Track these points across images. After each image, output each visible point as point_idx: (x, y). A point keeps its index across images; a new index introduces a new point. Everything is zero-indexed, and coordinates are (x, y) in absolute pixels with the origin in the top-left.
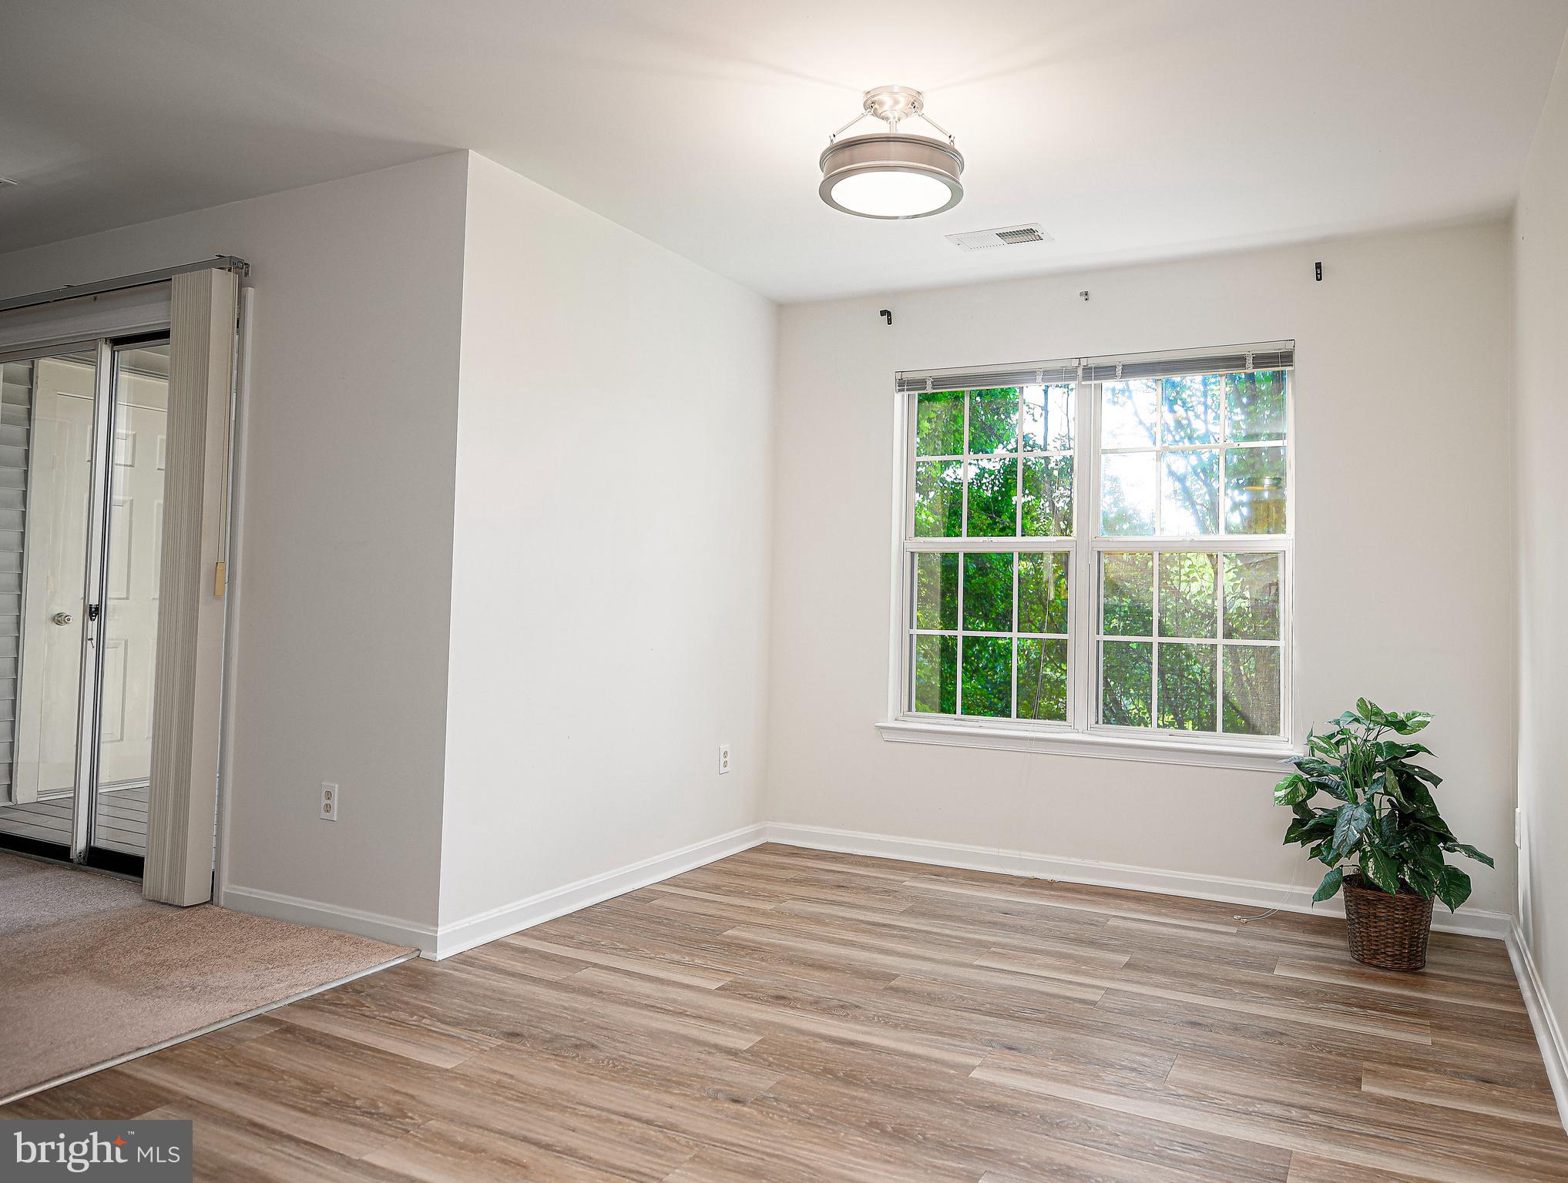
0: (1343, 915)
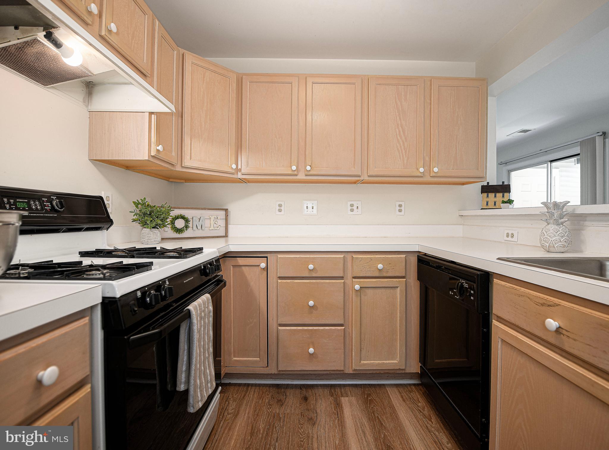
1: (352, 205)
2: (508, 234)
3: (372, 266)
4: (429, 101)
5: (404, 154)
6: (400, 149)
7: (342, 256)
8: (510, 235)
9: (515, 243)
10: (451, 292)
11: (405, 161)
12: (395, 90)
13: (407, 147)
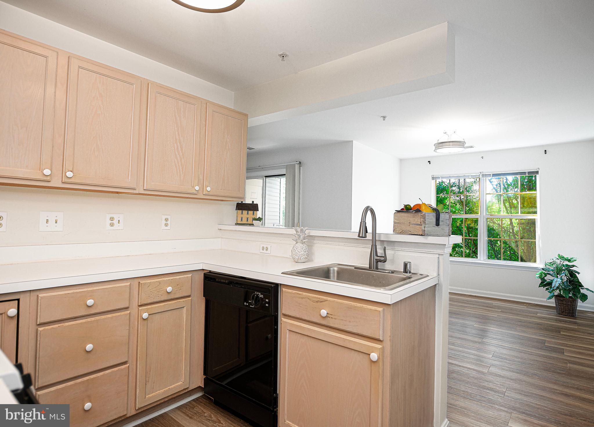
0: (555, 305)
1: (112, 219)
2: (263, 247)
3: (160, 290)
4: (204, 123)
5: (181, 170)
6: (177, 164)
7: (129, 284)
8: (265, 248)
9: (269, 255)
10: (246, 303)
11: (182, 178)
12: (175, 103)
13: (184, 164)
